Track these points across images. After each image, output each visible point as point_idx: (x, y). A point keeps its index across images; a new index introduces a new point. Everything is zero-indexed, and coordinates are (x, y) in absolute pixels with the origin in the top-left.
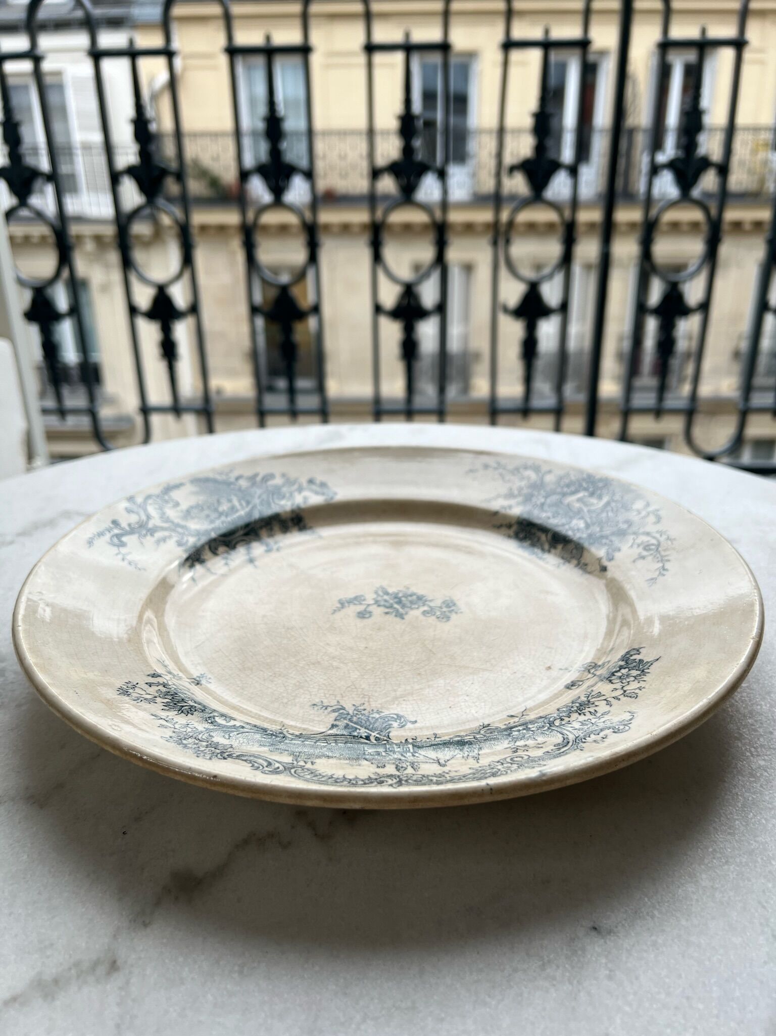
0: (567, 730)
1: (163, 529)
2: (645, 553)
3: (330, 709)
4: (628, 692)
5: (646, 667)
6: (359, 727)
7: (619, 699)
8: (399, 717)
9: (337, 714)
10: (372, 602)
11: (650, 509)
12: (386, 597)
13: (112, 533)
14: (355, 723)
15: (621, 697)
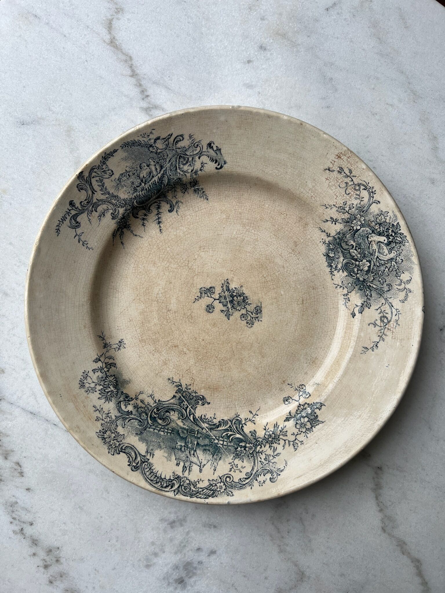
0: (258, 460)
1: (103, 201)
2: (378, 322)
3: (175, 384)
4: (297, 441)
5: (315, 424)
6: (185, 400)
7: (289, 445)
8: (203, 398)
9: (177, 388)
10: (217, 297)
11: (408, 286)
12: (227, 293)
13: (71, 215)
14: (184, 397)
15: (292, 443)
